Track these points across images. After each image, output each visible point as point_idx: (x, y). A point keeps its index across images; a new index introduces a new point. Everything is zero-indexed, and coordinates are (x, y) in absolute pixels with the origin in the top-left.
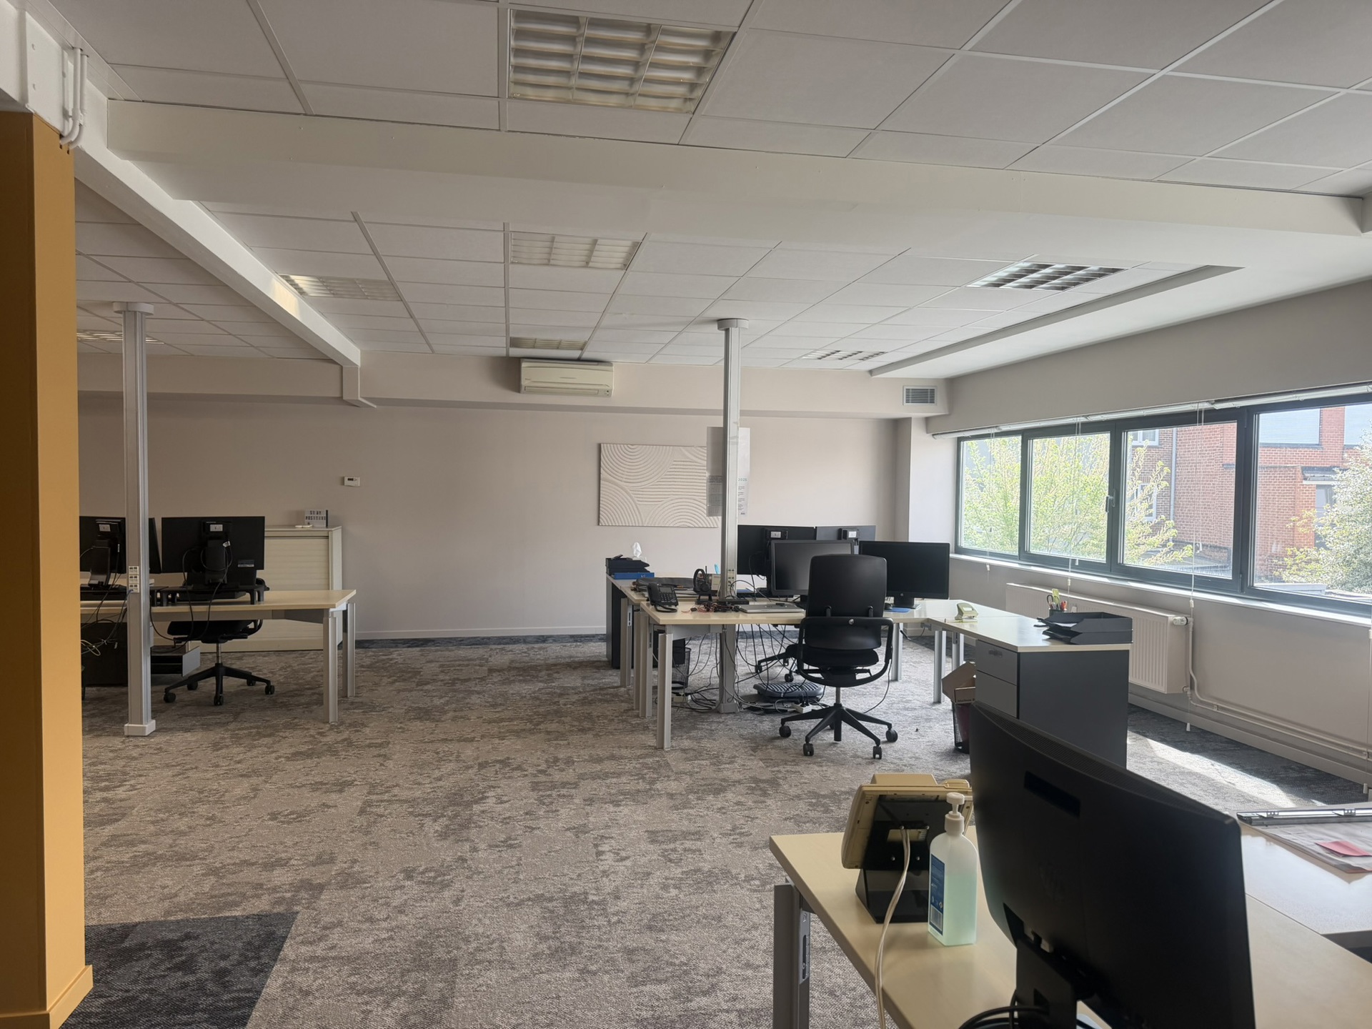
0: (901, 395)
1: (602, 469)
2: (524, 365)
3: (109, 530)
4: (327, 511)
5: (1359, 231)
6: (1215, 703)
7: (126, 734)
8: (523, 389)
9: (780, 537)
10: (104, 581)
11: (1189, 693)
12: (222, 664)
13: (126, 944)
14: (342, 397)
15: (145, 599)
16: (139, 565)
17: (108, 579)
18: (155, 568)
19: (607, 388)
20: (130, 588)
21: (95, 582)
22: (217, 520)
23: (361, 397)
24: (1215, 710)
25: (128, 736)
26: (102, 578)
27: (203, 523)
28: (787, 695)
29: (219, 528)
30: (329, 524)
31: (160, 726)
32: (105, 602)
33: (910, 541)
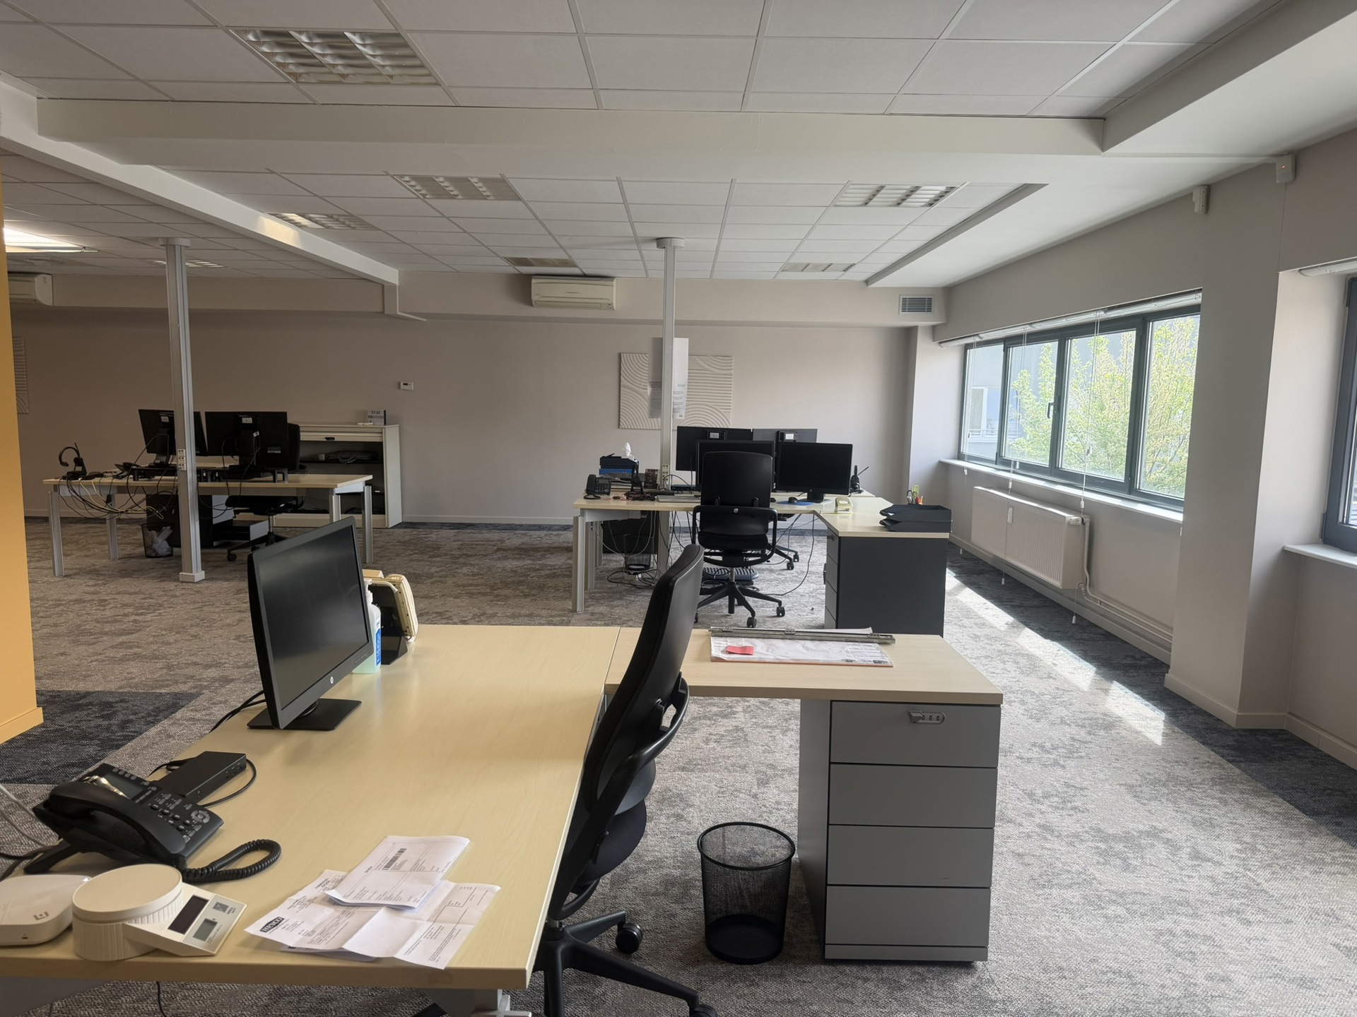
0: (896, 305)
1: (622, 377)
2: (534, 281)
3: (168, 421)
4: (385, 411)
5: (1100, 151)
6: (1098, 598)
7: (181, 580)
8: (534, 303)
9: (718, 437)
10: (165, 461)
11: (1083, 589)
12: (273, 532)
13: (81, 702)
14: (383, 312)
15: (191, 476)
16: (185, 448)
17: (168, 460)
18: (201, 450)
19: (609, 302)
20: (179, 467)
21: (158, 462)
22: (248, 414)
23: (400, 311)
24: (1099, 605)
25: (183, 582)
26: (164, 459)
27: (236, 416)
28: (719, 577)
29: (249, 420)
30: (387, 422)
31: (207, 577)
32: (164, 477)
33: (817, 442)
